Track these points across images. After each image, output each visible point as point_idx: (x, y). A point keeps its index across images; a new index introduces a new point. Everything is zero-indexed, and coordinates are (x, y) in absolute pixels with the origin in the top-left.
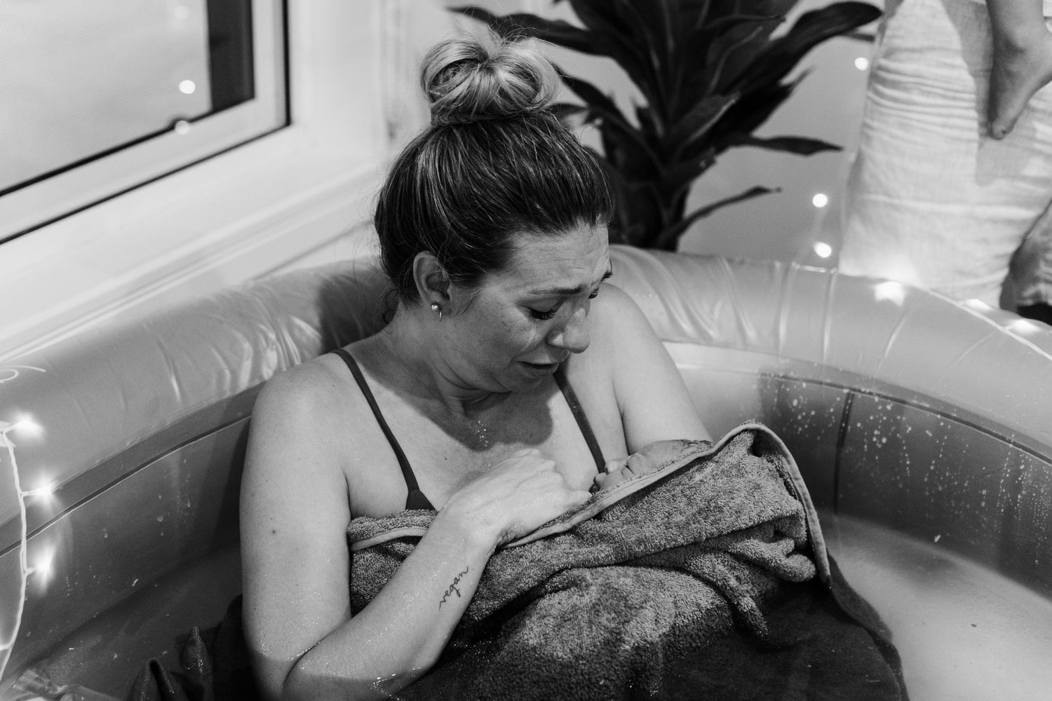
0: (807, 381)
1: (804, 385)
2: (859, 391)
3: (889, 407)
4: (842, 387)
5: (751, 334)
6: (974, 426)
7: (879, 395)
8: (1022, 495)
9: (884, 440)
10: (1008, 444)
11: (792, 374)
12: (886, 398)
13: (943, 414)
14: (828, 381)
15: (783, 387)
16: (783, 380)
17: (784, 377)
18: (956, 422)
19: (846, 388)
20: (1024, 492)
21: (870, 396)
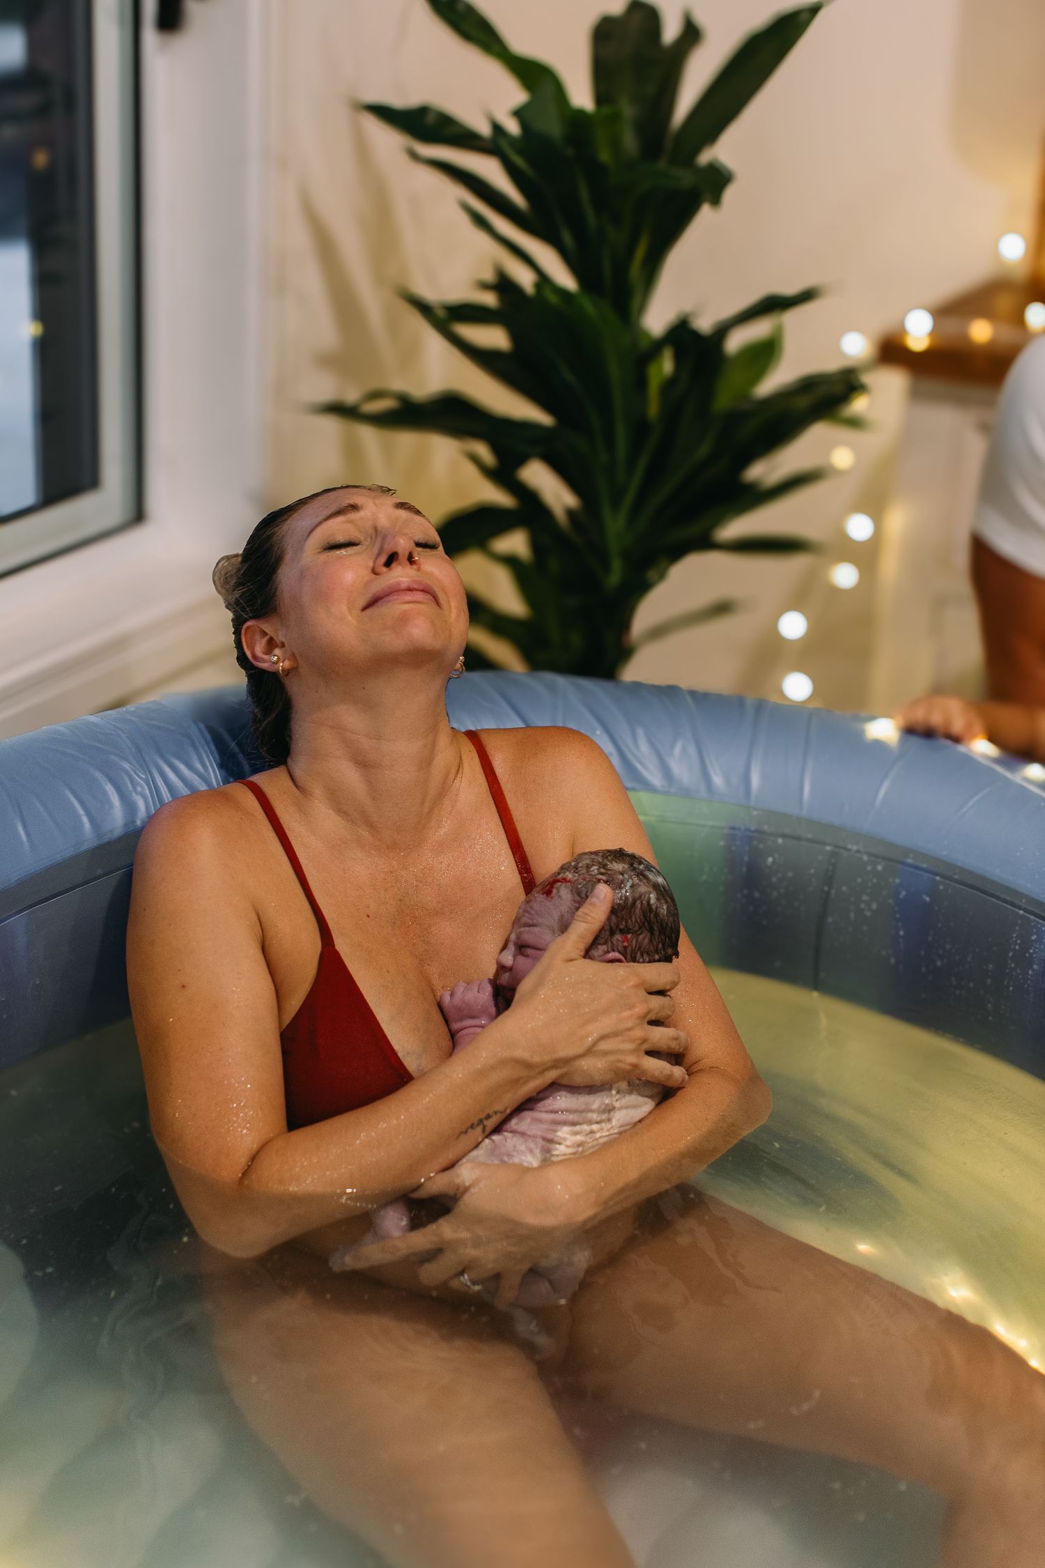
0: (784, 836)
1: (780, 841)
2: (846, 849)
3: (879, 868)
4: (825, 844)
5: (718, 780)
6: (978, 889)
7: (868, 853)
8: (1033, 970)
9: (874, 906)
10: (1017, 910)
11: (766, 828)
12: (876, 856)
13: (943, 876)
14: (810, 836)
15: (755, 843)
16: (755, 835)
17: (756, 831)
18: (957, 885)
19: (830, 845)
20: (1035, 967)
21: (858, 855)
